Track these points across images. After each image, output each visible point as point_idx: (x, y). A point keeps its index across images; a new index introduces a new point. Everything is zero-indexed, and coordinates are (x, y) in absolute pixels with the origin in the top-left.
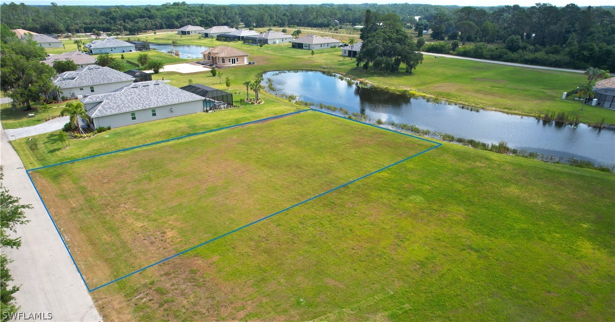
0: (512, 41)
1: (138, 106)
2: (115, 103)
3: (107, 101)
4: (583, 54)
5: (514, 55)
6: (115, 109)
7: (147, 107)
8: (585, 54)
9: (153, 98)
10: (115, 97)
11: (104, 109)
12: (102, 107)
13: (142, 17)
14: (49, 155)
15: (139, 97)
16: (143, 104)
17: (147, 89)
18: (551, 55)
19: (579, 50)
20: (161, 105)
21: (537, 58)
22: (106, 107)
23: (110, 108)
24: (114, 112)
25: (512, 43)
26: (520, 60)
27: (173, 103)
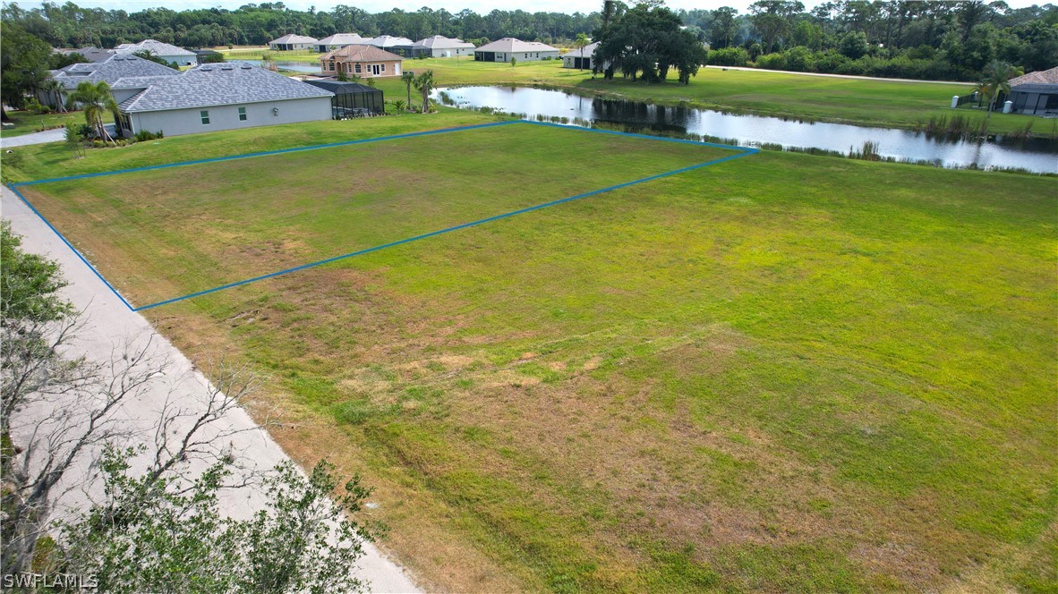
0: (851, 41)
1: (215, 100)
2: (169, 92)
3: (155, 88)
4: (972, 56)
5: (857, 63)
6: (170, 102)
7: (230, 102)
8: (976, 56)
9: (242, 90)
10: (170, 84)
11: (151, 100)
12: (146, 96)
13: (204, 22)
14: (46, 167)
15: (215, 85)
16: (223, 97)
17: (229, 75)
18: (919, 60)
19: (965, 50)
20: (256, 100)
21: (895, 66)
22: (152, 96)
23: (161, 99)
24: (168, 106)
25: (853, 45)
26: (866, 71)
27: (278, 99)
